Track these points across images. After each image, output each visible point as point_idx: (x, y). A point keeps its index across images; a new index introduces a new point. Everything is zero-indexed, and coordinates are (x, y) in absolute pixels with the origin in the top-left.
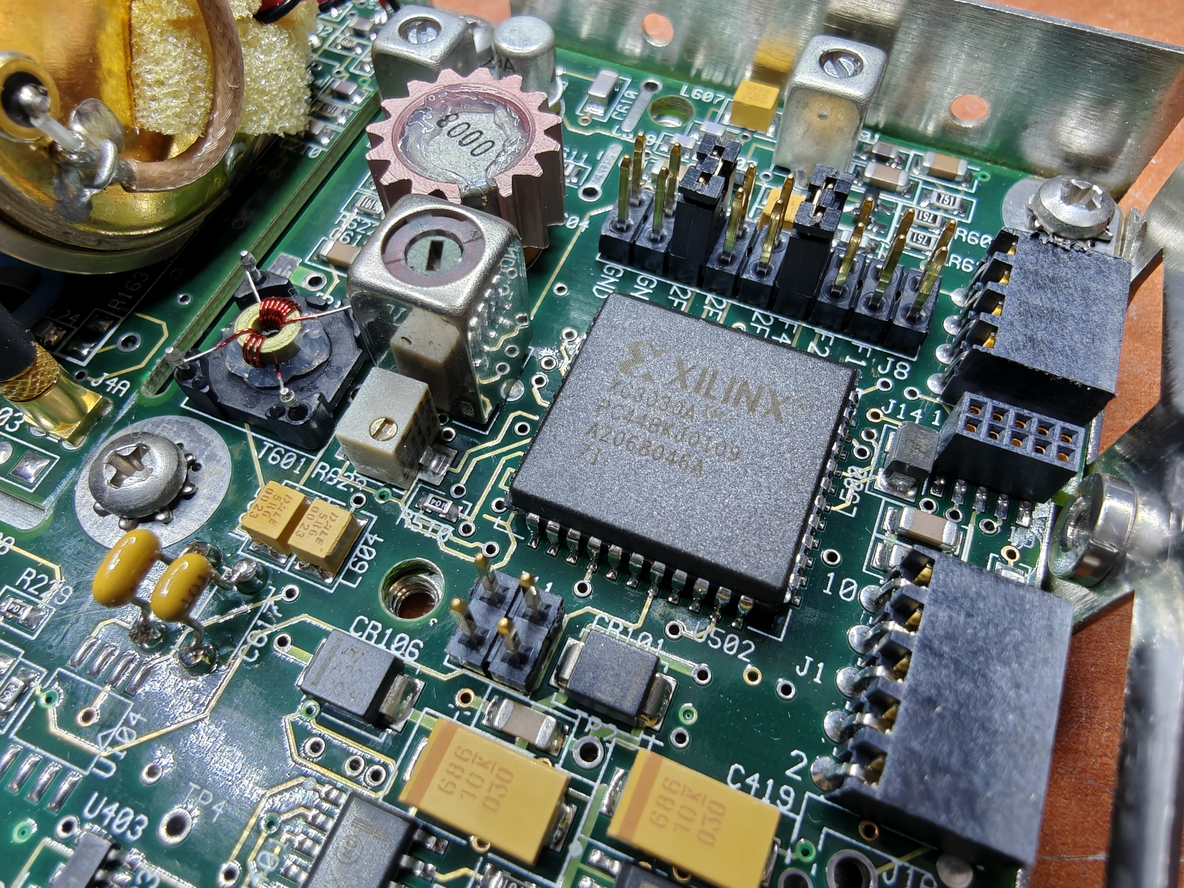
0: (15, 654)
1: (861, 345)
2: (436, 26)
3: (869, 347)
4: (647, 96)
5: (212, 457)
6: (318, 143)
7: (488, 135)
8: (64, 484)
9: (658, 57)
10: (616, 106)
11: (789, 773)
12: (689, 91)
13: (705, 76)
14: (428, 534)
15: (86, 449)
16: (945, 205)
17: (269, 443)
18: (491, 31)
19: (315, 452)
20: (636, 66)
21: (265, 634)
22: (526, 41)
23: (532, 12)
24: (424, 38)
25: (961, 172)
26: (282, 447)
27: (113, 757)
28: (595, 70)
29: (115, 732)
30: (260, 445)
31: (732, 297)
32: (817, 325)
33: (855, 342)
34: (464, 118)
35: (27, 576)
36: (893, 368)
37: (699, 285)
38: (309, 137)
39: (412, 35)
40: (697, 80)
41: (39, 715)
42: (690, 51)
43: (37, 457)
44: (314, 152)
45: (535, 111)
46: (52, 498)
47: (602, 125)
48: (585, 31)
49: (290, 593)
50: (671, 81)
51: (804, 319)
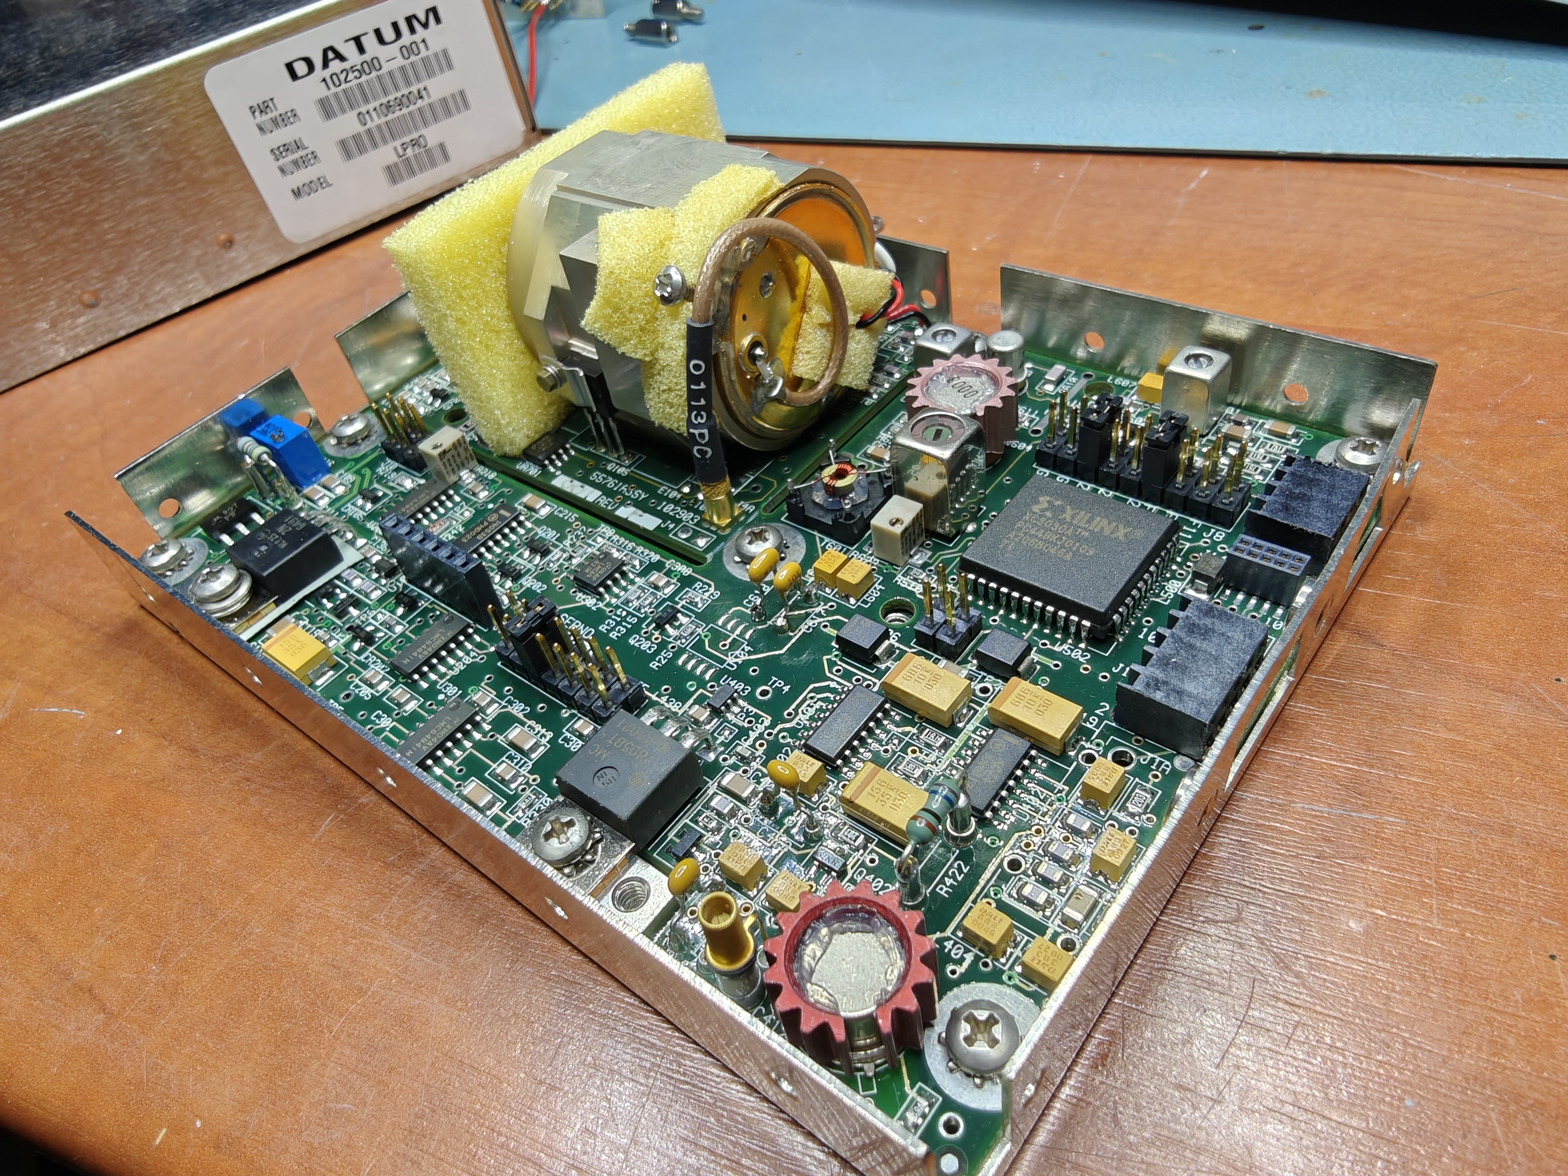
0: (690, 617)
1: (1195, 521)
2: (954, 334)
3: (1201, 523)
4: (1084, 382)
5: (797, 543)
6: (871, 397)
7: (976, 388)
8: (718, 548)
9: (1097, 359)
10: (1062, 385)
11: (1097, 712)
12: (1113, 380)
13: (1126, 372)
14: (910, 588)
15: (730, 534)
16: (1275, 451)
17: (827, 540)
18: (986, 339)
19: (852, 545)
20: (1080, 364)
21: (816, 622)
22: (1007, 344)
23: (1017, 330)
24: (945, 338)
25: (1290, 432)
26: (834, 542)
27: (736, 663)
28: (1051, 366)
29: (737, 652)
30: (822, 540)
31: (1116, 491)
32: (1169, 508)
33: (1191, 519)
34: (962, 379)
35: (697, 585)
36: (1214, 534)
37: (1095, 483)
38: (867, 394)
39: (939, 338)
40: (1121, 374)
41: (701, 642)
42: (1120, 357)
43: (703, 536)
44: (868, 402)
45: (1004, 376)
46: (712, 554)
47: (1051, 396)
48: (1051, 343)
49: (832, 606)
50: (1102, 374)
51: (1160, 505)
